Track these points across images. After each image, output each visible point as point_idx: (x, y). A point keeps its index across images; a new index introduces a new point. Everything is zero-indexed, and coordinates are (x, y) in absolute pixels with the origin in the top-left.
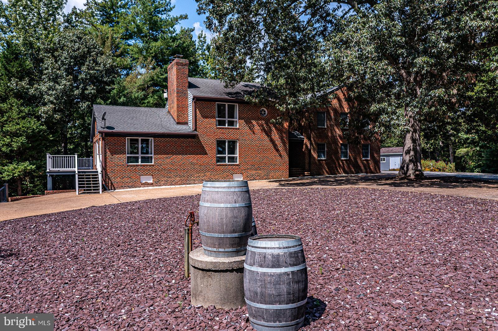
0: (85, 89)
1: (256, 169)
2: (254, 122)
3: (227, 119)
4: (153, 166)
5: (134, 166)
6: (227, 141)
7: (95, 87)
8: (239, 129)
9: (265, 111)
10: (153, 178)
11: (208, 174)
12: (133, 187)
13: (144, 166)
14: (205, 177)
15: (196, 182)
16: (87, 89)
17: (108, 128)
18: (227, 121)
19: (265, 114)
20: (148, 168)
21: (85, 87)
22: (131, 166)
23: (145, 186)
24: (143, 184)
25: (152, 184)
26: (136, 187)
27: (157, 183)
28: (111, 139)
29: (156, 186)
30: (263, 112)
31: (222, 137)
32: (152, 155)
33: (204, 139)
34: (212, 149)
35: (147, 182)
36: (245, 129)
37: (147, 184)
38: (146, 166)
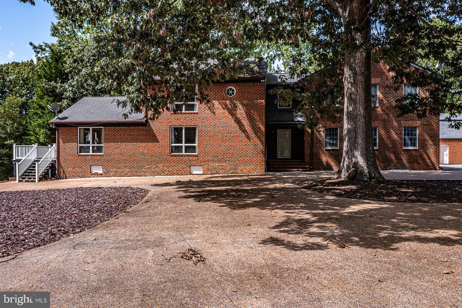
1: (220, 161)
2: (216, 103)
4: (103, 156)
5: (85, 156)
6: (184, 128)
8: (197, 113)
9: (233, 90)
11: (160, 166)
12: (84, 177)
13: (94, 156)
14: (157, 169)
15: (147, 174)
18: (184, 106)
19: (233, 93)
20: (98, 158)
22: (82, 156)
23: (94, 177)
24: (93, 174)
25: (101, 174)
26: (86, 177)
27: (106, 174)
28: (64, 129)
29: (106, 177)
30: (231, 92)
31: (177, 124)
33: (156, 127)
34: (166, 137)
35: (97, 173)
36: (205, 113)
37: (97, 175)
38: (96, 156)
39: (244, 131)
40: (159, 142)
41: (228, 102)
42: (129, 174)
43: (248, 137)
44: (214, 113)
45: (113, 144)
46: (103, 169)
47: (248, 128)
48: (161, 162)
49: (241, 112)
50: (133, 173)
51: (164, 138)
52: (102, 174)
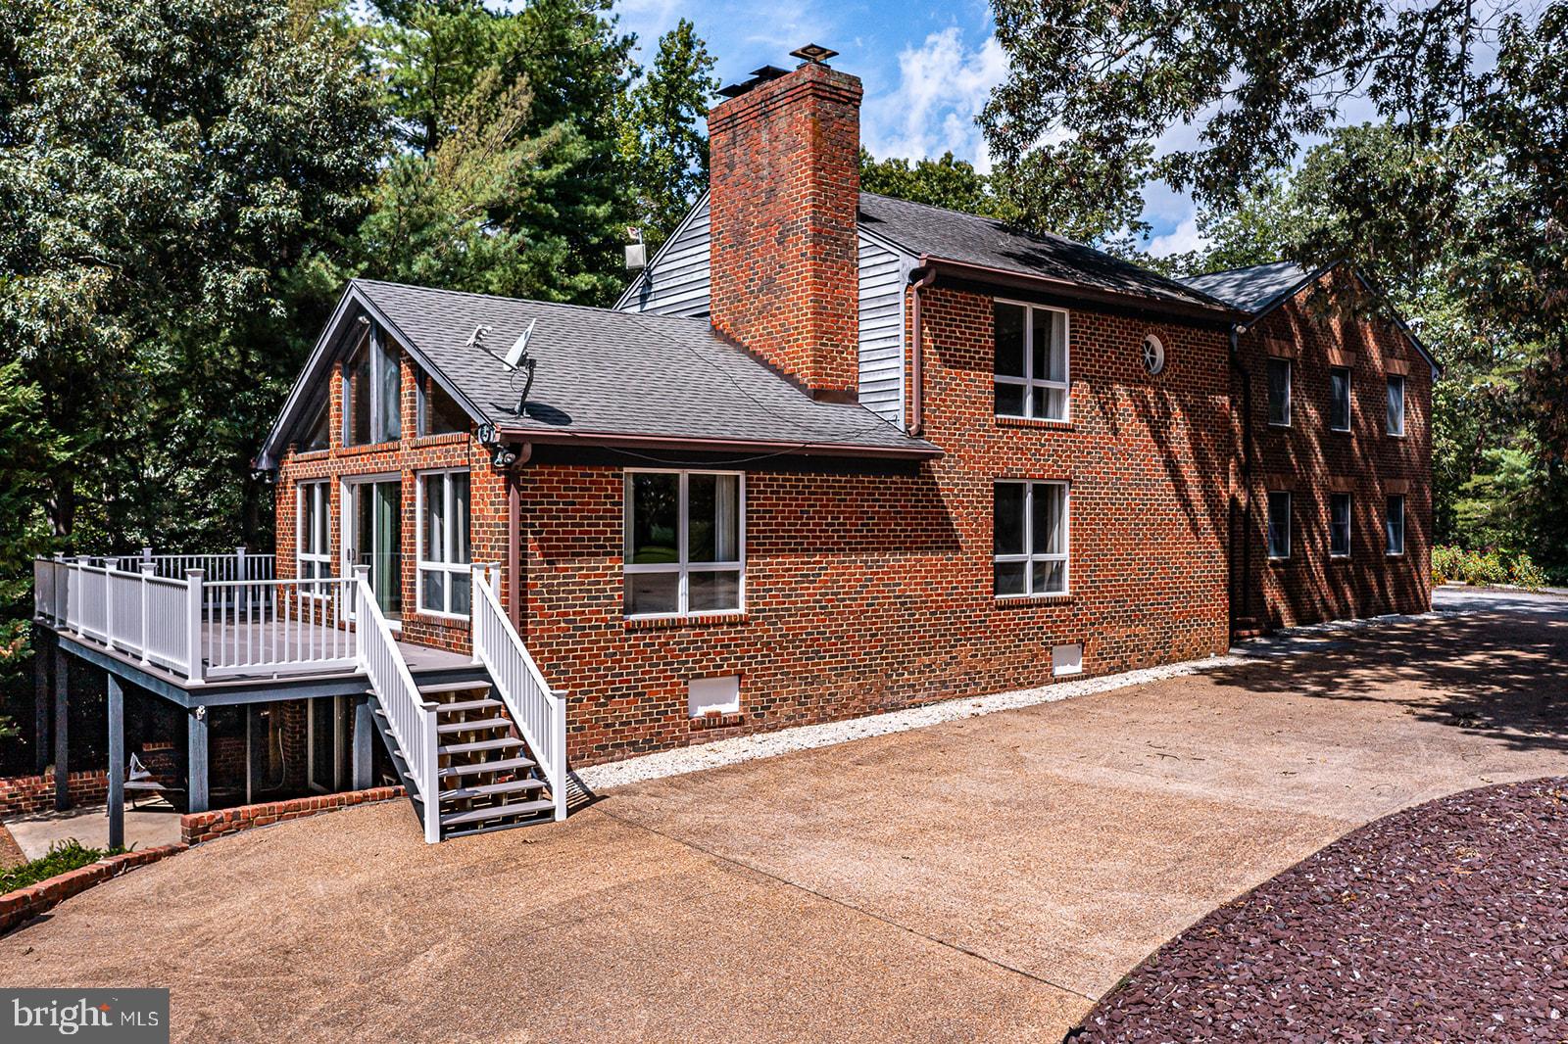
0: (239, 196)
2: (1120, 390)
3: (1029, 382)
4: (745, 622)
6: (1029, 487)
7: (294, 193)
8: (1073, 430)
9: (1155, 351)
10: (744, 690)
13: (703, 624)
16: (252, 201)
17: (537, 411)
18: (1029, 389)
20: (722, 635)
21: (240, 188)
22: (648, 628)
23: (707, 739)
24: (702, 725)
25: (741, 721)
26: (666, 747)
27: (760, 716)
28: (551, 475)
29: (758, 731)
30: (1148, 356)
31: (1016, 468)
32: (739, 566)
33: (947, 477)
34: (981, 525)
35: (718, 714)
36: (1093, 428)
37: (717, 726)
38: (718, 623)
39: (1186, 504)
40: (959, 548)
41: (1150, 393)
42: (855, 703)
43: (1195, 528)
44: (1116, 432)
45: (789, 561)
46: (748, 690)
47: (1195, 493)
48: (965, 636)
49: (1179, 432)
50: (868, 698)
51: (976, 531)
52: (741, 717)
